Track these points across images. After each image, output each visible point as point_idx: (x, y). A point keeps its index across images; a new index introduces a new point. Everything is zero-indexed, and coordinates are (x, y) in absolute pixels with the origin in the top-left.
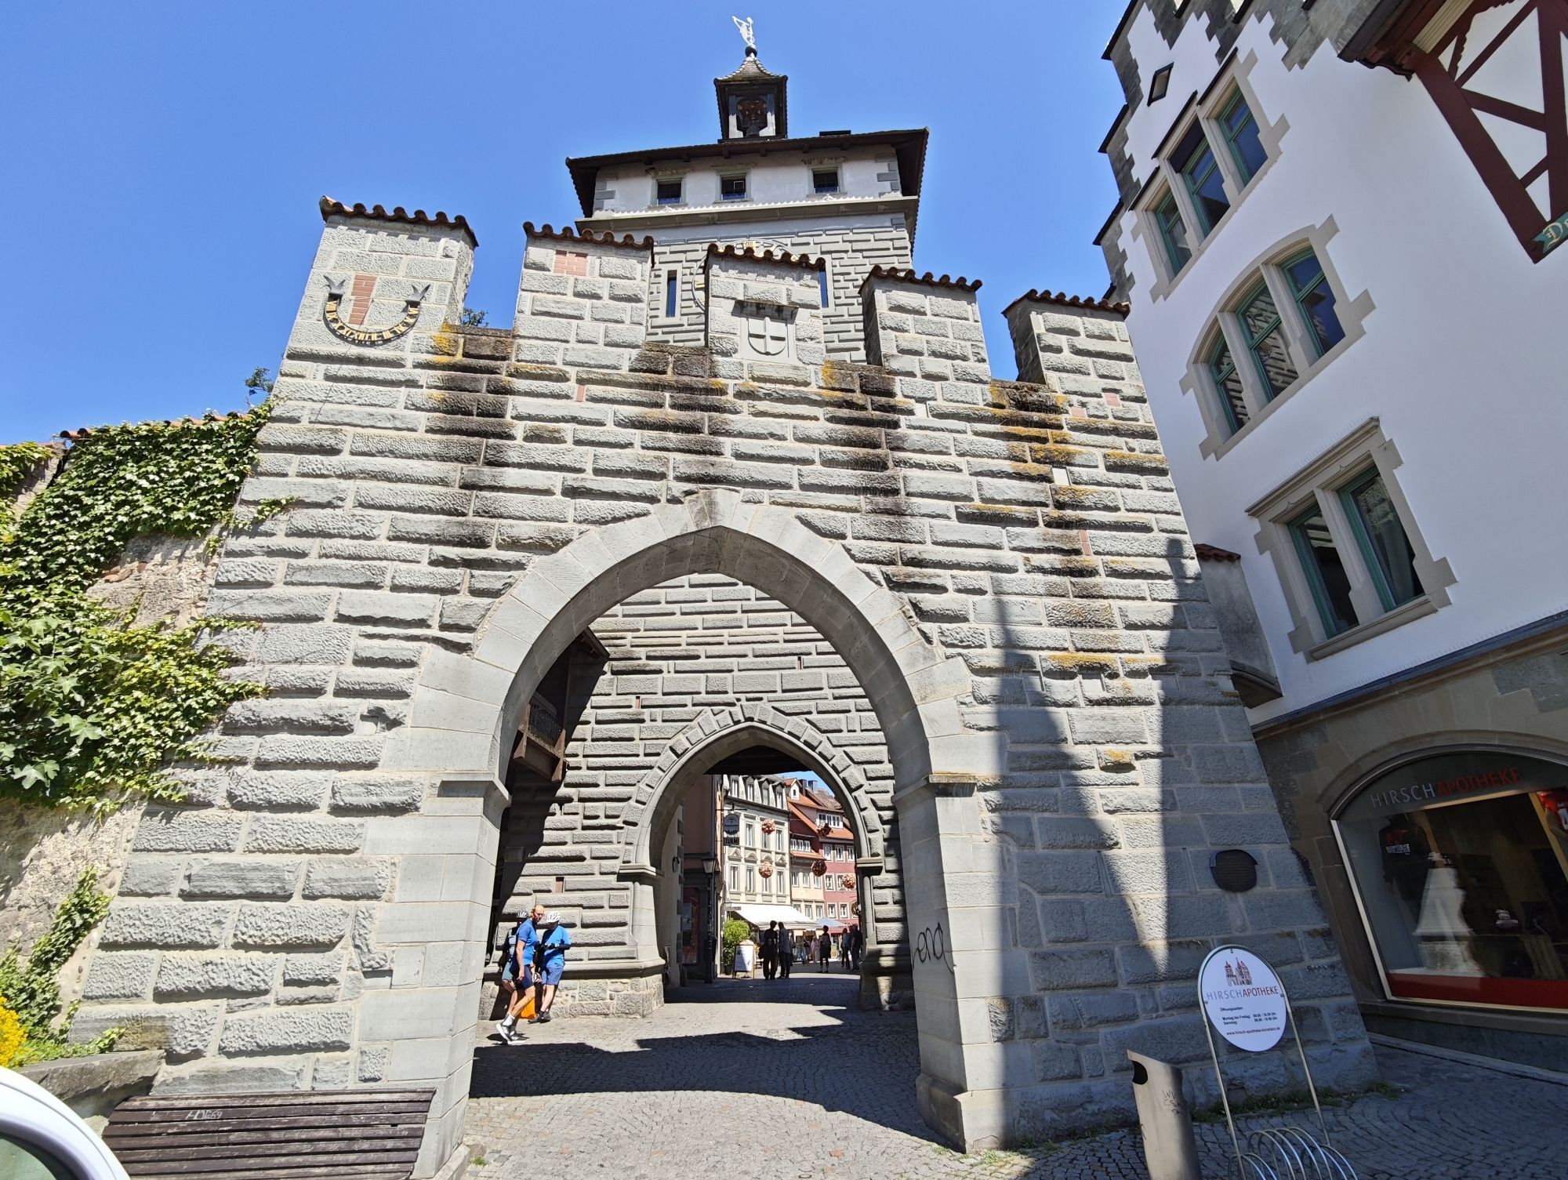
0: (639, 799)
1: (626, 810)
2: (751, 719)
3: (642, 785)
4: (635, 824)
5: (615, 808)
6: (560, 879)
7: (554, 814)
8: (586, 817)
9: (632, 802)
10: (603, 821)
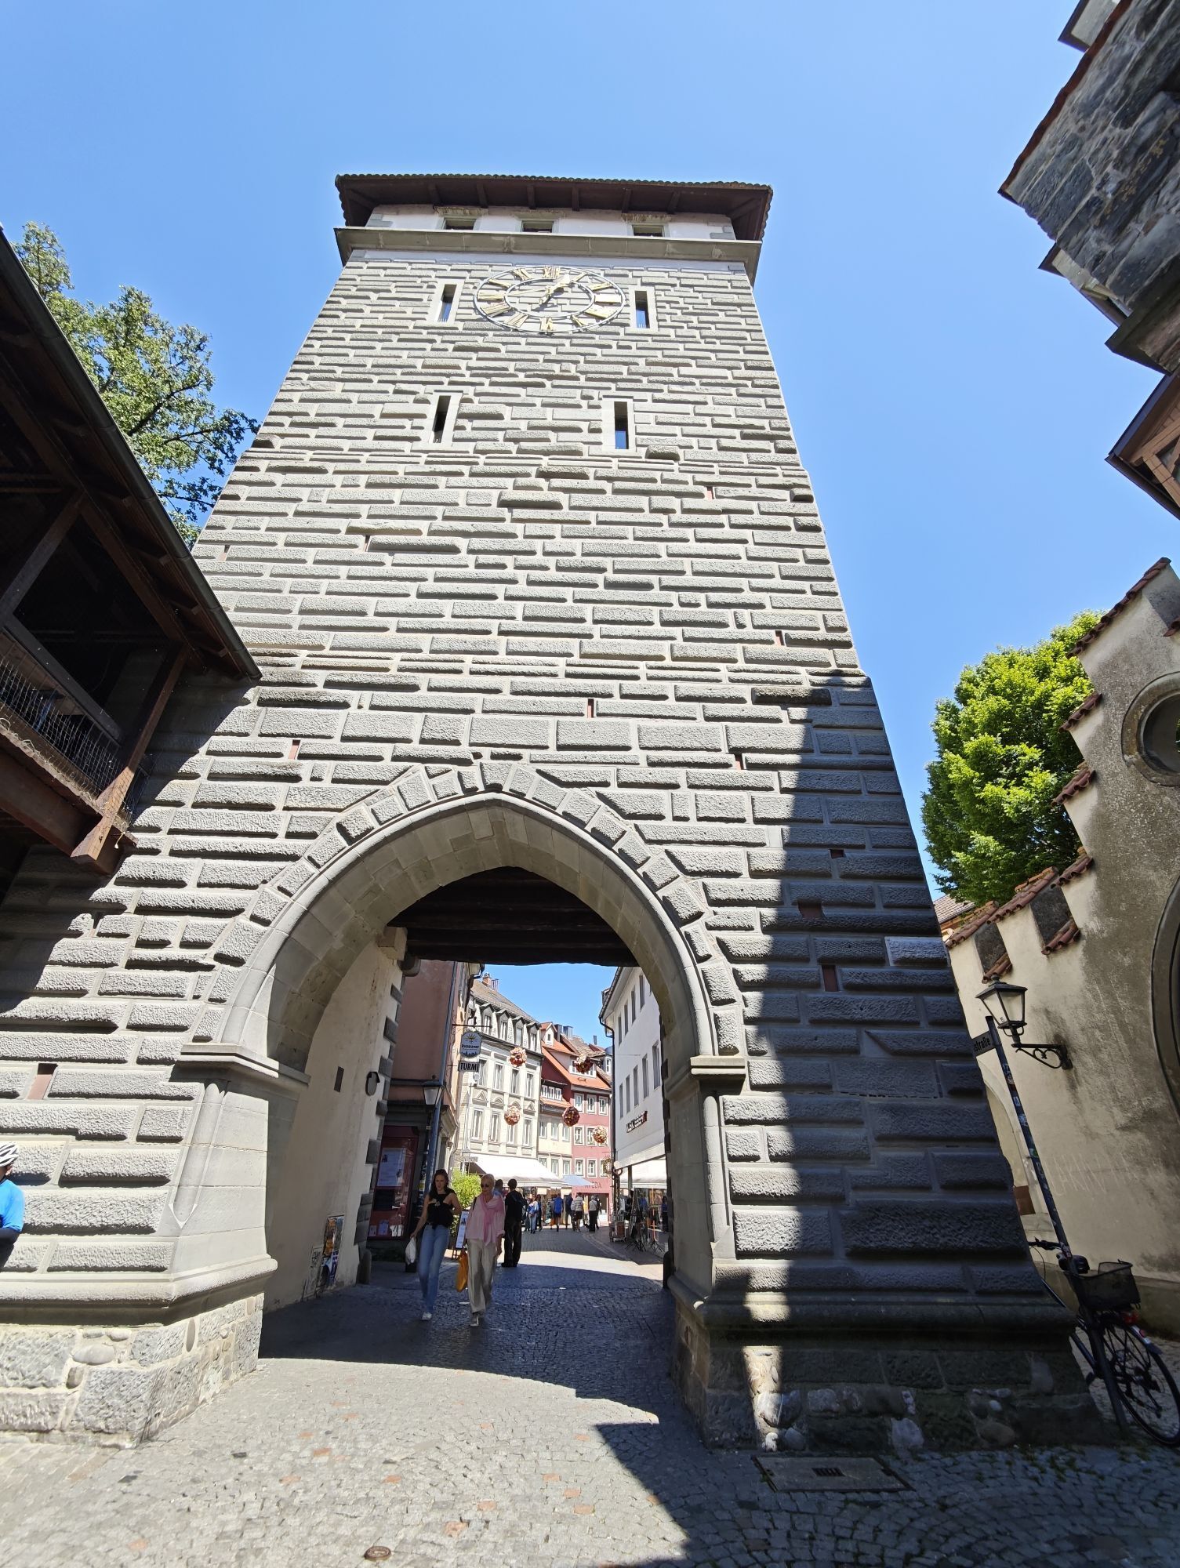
0: (259, 914)
1: (225, 935)
2: (497, 788)
3: (270, 889)
4: (237, 962)
5: (204, 929)
6: (47, 1068)
7: (77, 934)
8: (142, 944)
9: (243, 919)
10: (174, 952)
